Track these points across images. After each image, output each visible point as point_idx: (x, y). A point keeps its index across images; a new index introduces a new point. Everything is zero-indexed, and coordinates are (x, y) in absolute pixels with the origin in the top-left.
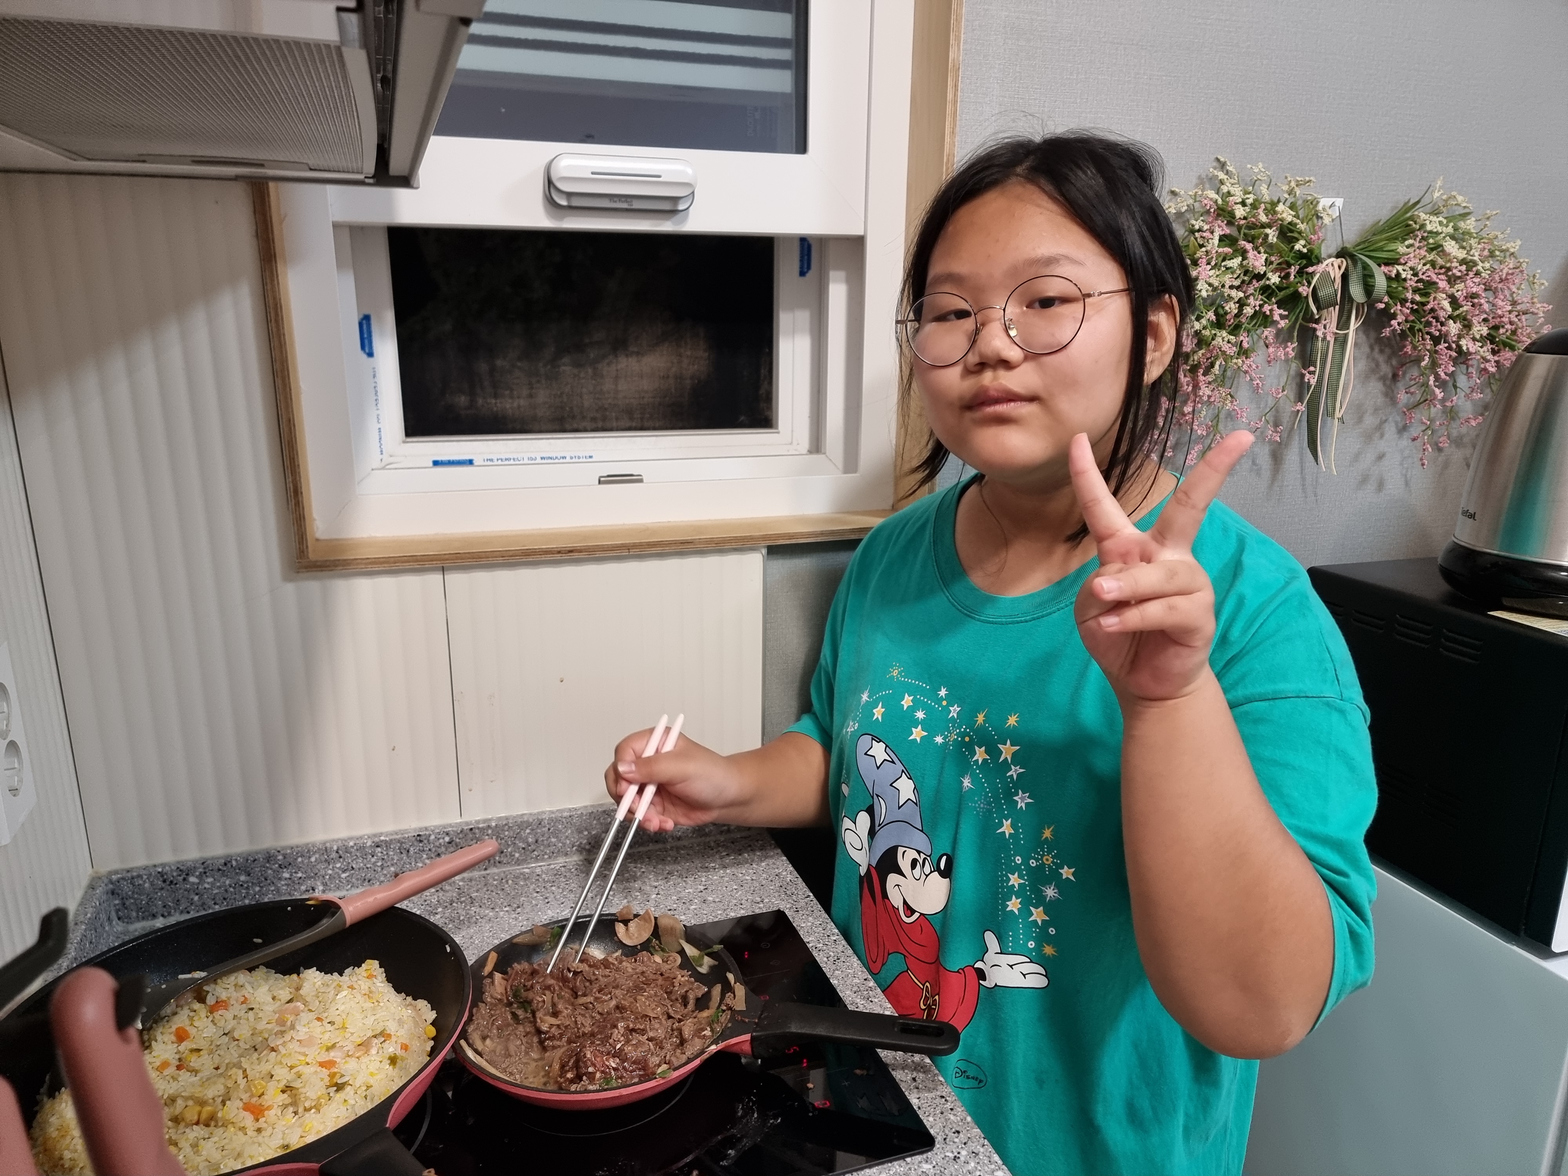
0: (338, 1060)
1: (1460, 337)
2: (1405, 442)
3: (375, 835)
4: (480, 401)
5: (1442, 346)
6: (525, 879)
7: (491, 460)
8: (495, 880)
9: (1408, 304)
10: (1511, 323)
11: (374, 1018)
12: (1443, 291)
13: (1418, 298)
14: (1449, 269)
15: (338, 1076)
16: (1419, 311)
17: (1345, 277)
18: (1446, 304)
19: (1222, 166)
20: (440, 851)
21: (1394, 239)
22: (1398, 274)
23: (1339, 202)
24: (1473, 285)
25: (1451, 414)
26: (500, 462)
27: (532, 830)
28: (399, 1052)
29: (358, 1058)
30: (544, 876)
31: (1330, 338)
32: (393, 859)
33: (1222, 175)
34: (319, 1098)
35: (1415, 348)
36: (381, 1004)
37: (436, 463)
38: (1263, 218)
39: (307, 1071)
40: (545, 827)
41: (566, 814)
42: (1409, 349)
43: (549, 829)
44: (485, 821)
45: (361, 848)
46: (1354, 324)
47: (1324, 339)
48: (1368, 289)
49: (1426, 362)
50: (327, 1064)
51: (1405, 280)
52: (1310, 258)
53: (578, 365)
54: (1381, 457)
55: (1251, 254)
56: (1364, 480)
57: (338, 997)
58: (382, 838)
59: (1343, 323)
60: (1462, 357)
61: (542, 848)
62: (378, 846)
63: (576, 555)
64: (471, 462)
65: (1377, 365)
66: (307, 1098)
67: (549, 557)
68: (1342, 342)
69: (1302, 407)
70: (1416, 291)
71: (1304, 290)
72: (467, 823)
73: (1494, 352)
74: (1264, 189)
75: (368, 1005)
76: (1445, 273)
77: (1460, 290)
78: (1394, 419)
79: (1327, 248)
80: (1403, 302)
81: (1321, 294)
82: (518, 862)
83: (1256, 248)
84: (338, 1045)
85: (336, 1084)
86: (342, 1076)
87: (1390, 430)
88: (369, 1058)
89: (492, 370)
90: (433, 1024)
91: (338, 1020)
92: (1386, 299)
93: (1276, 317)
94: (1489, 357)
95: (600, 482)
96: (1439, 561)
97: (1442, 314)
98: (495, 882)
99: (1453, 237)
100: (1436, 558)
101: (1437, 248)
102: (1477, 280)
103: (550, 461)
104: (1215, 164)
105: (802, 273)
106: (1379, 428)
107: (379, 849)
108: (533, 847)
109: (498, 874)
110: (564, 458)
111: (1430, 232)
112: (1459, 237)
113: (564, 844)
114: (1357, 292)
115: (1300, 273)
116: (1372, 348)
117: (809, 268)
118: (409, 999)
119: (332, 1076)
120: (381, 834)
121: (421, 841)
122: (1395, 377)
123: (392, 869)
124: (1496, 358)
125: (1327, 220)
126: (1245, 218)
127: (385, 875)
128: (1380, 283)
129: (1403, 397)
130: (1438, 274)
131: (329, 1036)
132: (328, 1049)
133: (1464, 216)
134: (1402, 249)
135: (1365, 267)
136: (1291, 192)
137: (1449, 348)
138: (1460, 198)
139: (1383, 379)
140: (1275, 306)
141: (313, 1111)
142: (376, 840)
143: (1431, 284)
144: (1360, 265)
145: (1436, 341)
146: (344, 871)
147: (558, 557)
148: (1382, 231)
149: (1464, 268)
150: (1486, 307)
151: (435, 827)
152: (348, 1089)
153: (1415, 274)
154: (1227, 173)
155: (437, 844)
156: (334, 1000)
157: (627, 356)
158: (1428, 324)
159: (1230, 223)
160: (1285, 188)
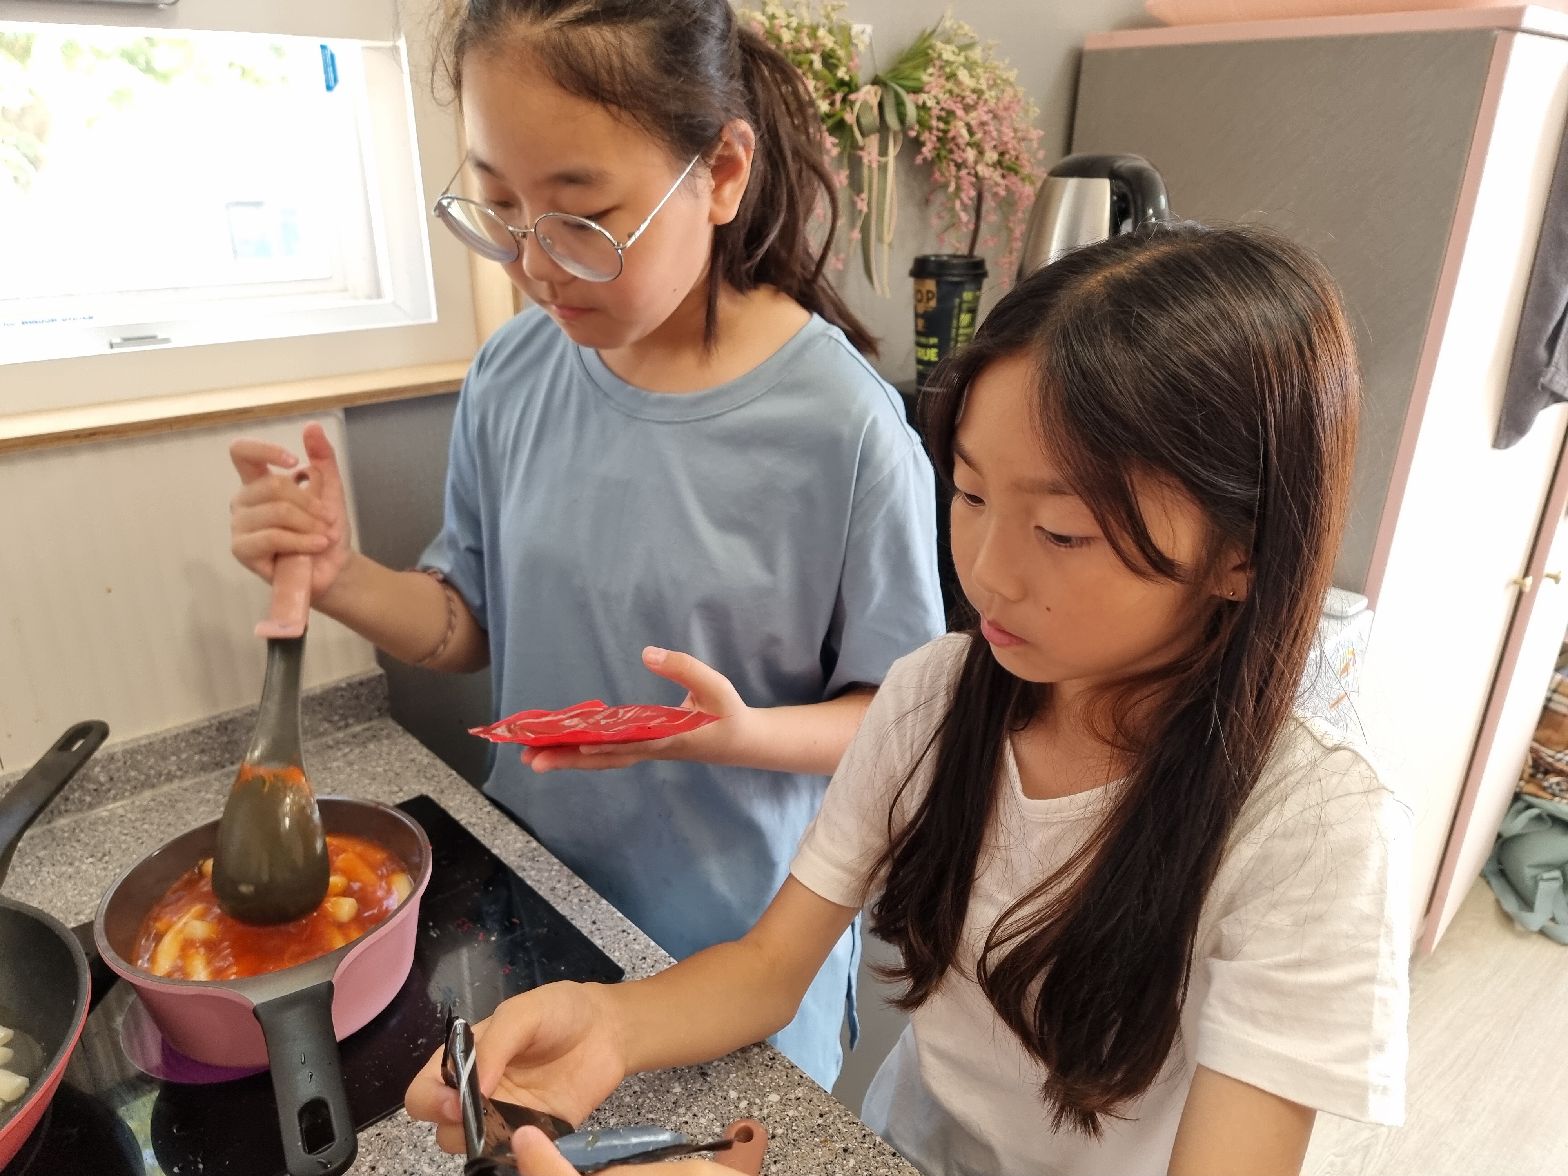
1: (976, 163)
5: (963, 172)
6: (105, 824)
8: (64, 832)
9: (935, 132)
10: (1015, 149)
12: (961, 119)
13: (942, 126)
14: (963, 98)
16: (943, 139)
17: (881, 105)
18: (964, 132)
21: (916, 68)
22: (924, 103)
23: (869, 28)
24: (982, 114)
30: (129, 815)
31: (875, 165)
35: (942, 174)
38: (808, 43)
40: (119, 761)
42: (937, 175)
43: (125, 763)
46: (892, 151)
47: (870, 167)
48: (902, 117)
49: (952, 188)
51: (930, 108)
52: (849, 87)
59: (883, 152)
60: (979, 182)
61: (120, 785)
65: (913, 190)
67: (63, 444)
68: (883, 168)
69: (856, 234)
70: (939, 118)
71: (849, 118)
72: (12, 775)
73: (1003, 176)
74: (805, 13)
76: (961, 102)
77: (974, 118)
79: (863, 76)
80: (930, 129)
81: (864, 121)
92: (917, 127)
94: (1001, 181)
97: (962, 141)
98: (66, 835)
99: (965, 66)
101: (952, 77)
102: (986, 108)
109: (68, 825)
111: (947, 62)
112: (969, 66)
114: (892, 120)
115: (844, 100)
116: (907, 174)
117: (336, 81)
122: (927, 202)
125: (862, 47)
126: (792, 43)
128: (911, 112)
129: (935, 221)
130: (955, 102)
133: (971, 45)
134: (925, 78)
135: (897, 96)
136: (828, 16)
137: (969, 174)
138: (967, 28)
139: (917, 203)
143: (951, 113)
144: (892, 94)
145: (959, 166)
147: (75, 442)
148: (906, 60)
149: (975, 96)
150: (995, 134)
153: (938, 103)
158: (951, 151)
160: (822, 12)
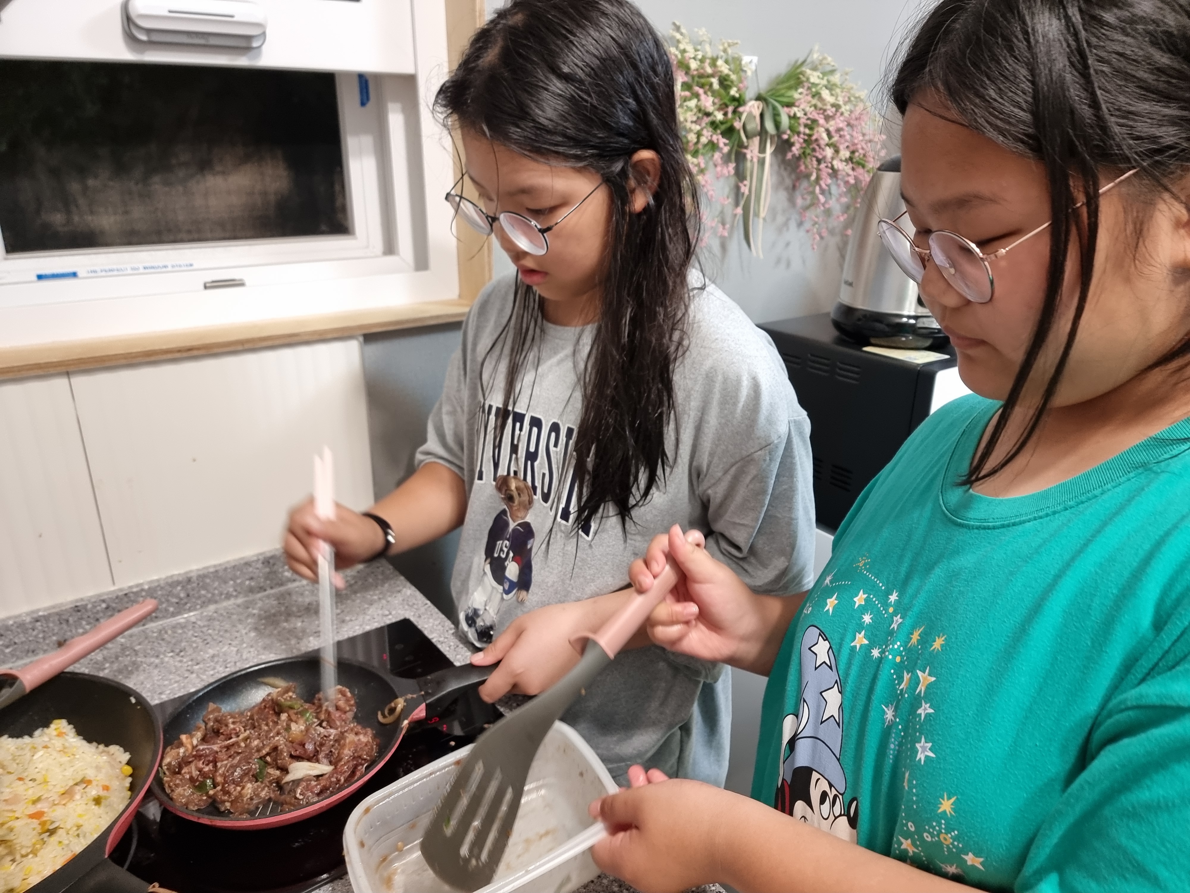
0: (46, 810)
1: (833, 159)
2: (802, 233)
3: (33, 612)
4: (76, 219)
5: (823, 166)
6: (182, 628)
7: (95, 272)
9: (802, 136)
10: (863, 149)
11: (72, 769)
12: (822, 126)
13: (807, 131)
14: (825, 110)
15: (48, 823)
16: (808, 141)
17: (762, 115)
18: (825, 136)
19: (678, 28)
20: (98, 616)
21: (790, 88)
22: (795, 114)
23: (755, 59)
24: (839, 122)
25: (828, 212)
26: (104, 274)
27: (183, 587)
28: (102, 793)
29: (64, 805)
30: (199, 623)
31: (755, 160)
32: (53, 630)
33: (678, 36)
34: (34, 845)
35: (806, 167)
36: (77, 756)
37: (40, 277)
38: (709, 70)
39: (17, 824)
40: (194, 582)
41: (212, 570)
42: (802, 168)
43: (198, 584)
44: (137, 586)
45: (21, 626)
46: (769, 150)
47: (752, 161)
48: (777, 125)
49: (813, 177)
50: (38, 815)
51: (799, 118)
52: (739, 102)
53: (167, 183)
54: (788, 244)
55: (703, 97)
56: (778, 261)
57: (35, 757)
58: (41, 613)
59: (762, 150)
60: (834, 173)
61: (194, 600)
62: (37, 621)
63: (195, 353)
64: (74, 275)
65: (783, 179)
66: (22, 847)
67: (170, 356)
68: (762, 162)
69: (739, 211)
70: (806, 126)
71: (738, 125)
72: (121, 590)
73: (853, 169)
74: (708, 48)
75: (65, 759)
76: (823, 114)
77: (832, 125)
78: (795, 218)
79: (750, 94)
80: (798, 133)
81: (749, 127)
82: (173, 615)
83: (705, 93)
84: (43, 797)
85: (48, 831)
86: (53, 822)
87: (793, 225)
88: (74, 803)
89: (85, 189)
90: (128, 763)
91: (39, 777)
92: (789, 132)
93: (721, 145)
94: (851, 172)
95: (206, 287)
96: (832, 315)
97: (822, 143)
98: (155, 634)
99: (826, 88)
100: (828, 314)
101: (817, 95)
102: (842, 118)
103: (152, 270)
104: (673, 27)
105: (363, 104)
106: (786, 224)
107: (39, 624)
108: (185, 600)
109: (157, 627)
110: (165, 267)
111: (813, 84)
112: (830, 87)
113: (213, 594)
114: (770, 126)
115: (735, 112)
116: (779, 167)
117: (368, 99)
118: (102, 747)
119: (43, 824)
120: (39, 610)
121: (79, 611)
122: (794, 187)
123: (54, 638)
124: (855, 174)
125: (749, 73)
126: (697, 70)
127: (48, 645)
128: (785, 121)
129: (799, 202)
130: (819, 114)
131: (32, 793)
132: (35, 802)
133: (832, 72)
134: (796, 96)
135: (774, 108)
136: (725, 51)
137: (827, 167)
138: (829, 59)
139: (786, 189)
140: (720, 137)
141: (31, 856)
142: (35, 615)
143: (814, 121)
144: (770, 107)
145: (819, 161)
146: (7, 647)
147: (178, 355)
148: (783, 82)
149: (834, 109)
150: (848, 137)
151: (91, 597)
152: (60, 832)
153: (805, 114)
154: (682, 34)
155: (95, 611)
156: (31, 760)
157: (214, 175)
158: (814, 150)
159: (687, 73)
160: (721, 48)
